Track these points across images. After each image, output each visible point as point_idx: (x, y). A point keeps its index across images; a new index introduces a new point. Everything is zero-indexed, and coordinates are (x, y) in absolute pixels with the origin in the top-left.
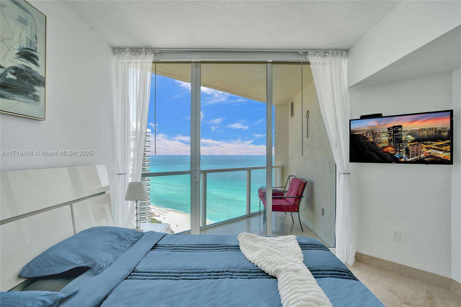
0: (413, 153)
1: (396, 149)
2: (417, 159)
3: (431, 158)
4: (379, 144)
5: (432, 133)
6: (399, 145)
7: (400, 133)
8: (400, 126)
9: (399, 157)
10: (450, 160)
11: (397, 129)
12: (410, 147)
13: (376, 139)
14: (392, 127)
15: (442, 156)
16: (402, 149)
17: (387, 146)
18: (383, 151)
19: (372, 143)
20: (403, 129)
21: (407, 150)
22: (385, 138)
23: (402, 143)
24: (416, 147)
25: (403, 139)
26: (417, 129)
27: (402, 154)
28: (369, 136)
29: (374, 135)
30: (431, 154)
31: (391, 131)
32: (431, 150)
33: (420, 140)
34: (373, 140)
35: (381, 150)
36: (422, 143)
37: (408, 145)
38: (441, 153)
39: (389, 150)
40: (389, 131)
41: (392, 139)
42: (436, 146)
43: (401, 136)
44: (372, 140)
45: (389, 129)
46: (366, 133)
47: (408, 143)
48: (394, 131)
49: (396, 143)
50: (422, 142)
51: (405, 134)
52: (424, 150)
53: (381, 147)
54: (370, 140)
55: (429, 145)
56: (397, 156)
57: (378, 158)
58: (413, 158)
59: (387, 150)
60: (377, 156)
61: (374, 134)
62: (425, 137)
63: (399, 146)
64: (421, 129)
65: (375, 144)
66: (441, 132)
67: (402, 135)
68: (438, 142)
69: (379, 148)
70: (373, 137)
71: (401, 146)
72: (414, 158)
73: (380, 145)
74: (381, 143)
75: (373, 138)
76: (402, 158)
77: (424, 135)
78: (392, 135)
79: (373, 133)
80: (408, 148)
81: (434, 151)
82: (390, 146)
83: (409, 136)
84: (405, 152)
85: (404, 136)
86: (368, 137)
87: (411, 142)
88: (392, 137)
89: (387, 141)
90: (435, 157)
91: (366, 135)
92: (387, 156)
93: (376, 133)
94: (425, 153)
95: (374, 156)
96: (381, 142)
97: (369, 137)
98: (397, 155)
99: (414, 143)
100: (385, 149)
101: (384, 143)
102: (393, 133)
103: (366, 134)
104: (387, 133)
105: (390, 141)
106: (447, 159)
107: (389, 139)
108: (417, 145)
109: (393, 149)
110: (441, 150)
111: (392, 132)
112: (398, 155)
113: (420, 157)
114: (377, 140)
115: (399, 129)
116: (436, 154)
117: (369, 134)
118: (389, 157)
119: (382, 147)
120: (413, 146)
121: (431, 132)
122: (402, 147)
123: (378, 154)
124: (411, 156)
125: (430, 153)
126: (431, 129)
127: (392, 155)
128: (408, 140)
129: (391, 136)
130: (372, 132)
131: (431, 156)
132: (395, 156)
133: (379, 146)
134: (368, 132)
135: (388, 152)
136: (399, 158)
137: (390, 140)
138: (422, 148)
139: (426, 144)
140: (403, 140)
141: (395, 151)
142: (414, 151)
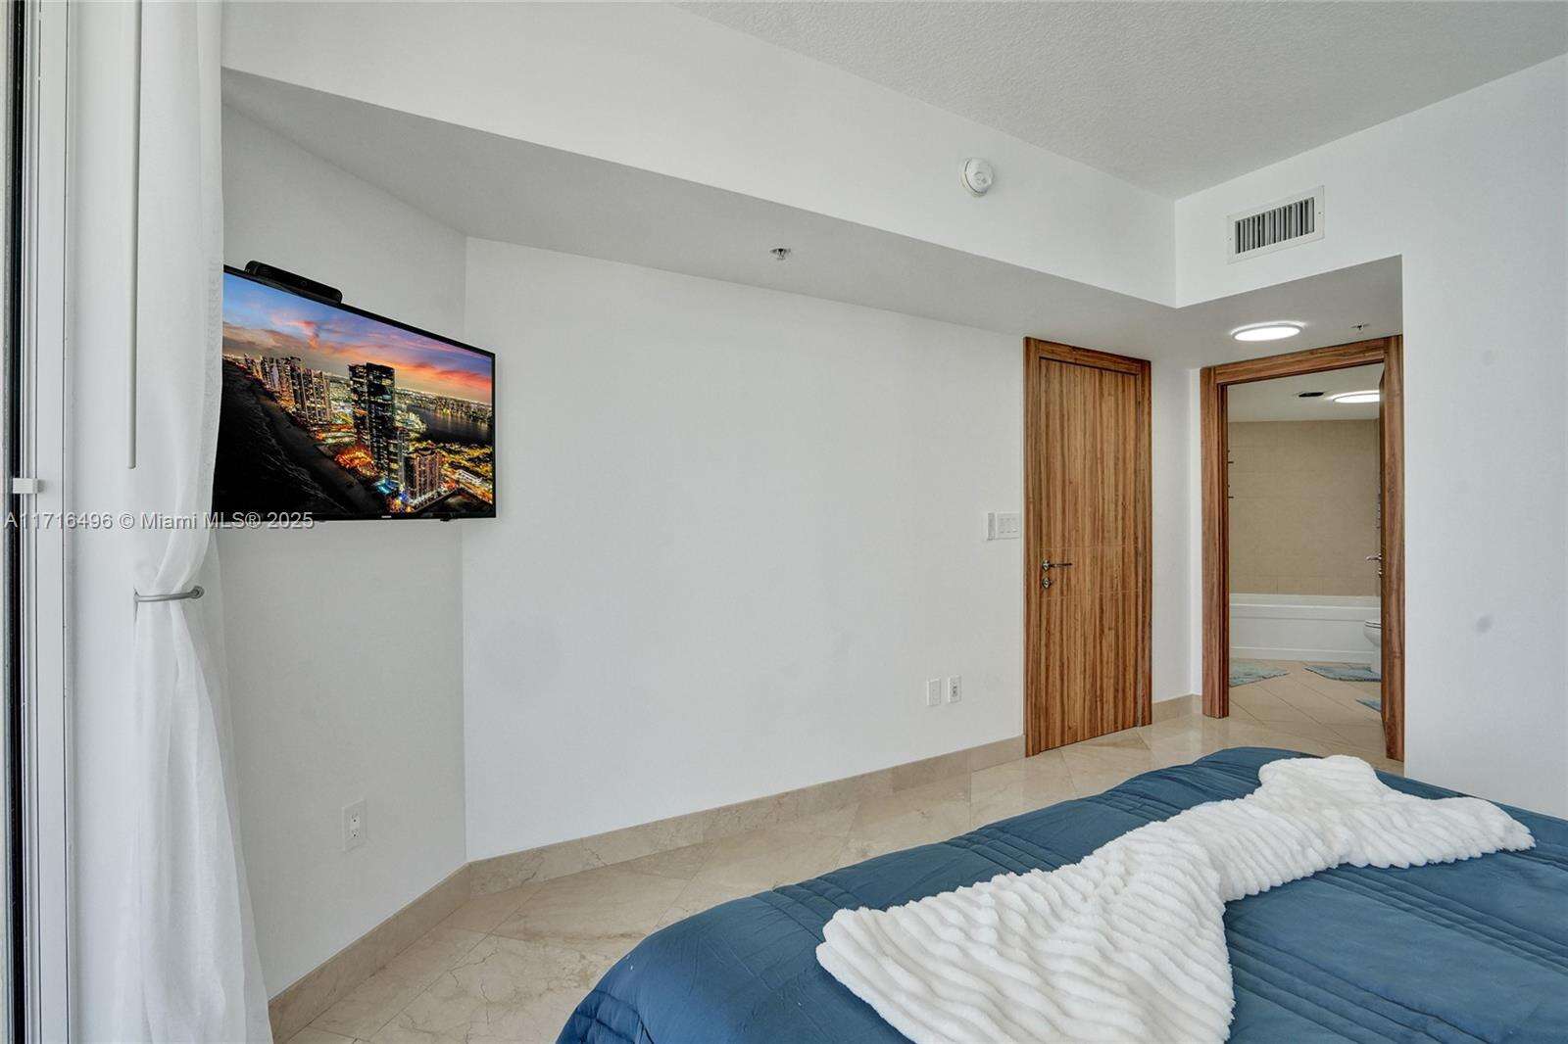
0: (423, 479)
1: (379, 459)
2: (433, 499)
3: (460, 497)
4: (324, 431)
5: (461, 417)
6: (389, 443)
7: (387, 397)
8: (388, 372)
9: (387, 492)
10: (491, 502)
11: (380, 378)
12: (414, 456)
13: (308, 404)
14: (364, 367)
15: (479, 492)
16: (396, 461)
17: (349, 444)
18: (338, 463)
19: (293, 419)
20: (398, 388)
21: (409, 467)
22: (340, 408)
23: (395, 438)
24: (429, 457)
25: (398, 424)
26: (432, 394)
27: (397, 479)
28: (276, 381)
29: (300, 384)
30: (462, 486)
31: (362, 384)
32: (461, 471)
33: (437, 436)
34: (299, 406)
35: (332, 458)
36: (444, 448)
37: (411, 449)
38: (477, 481)
39: (357, 461)
40: (355, 382)
41: (363, 417)
42: (470, 460)
43: (393, 412)
44: (292, 408)
45: (352, 369)
46: (262, 363)
47: (411, 440)
48: (371, 384)
49: (378, 436)
50: (442, 445)
51: (403, 406)
52: (446, 470)
53: (331, 446)
54: (283, 403)
55: (457, 457)
56: (383, 489)
57: (320, 495)
58: (423, 497)
59: (352, 460)
60: (317, 485)
61: (302, 382)
62: (447, 428)
63: (386, 448)
64: (440, 398)
65: (304, 427)
66: (476, 419)
67: (393, 406)
68: (471, 448)
69: (321, 448)
70: (295, 391)
71: (392, 449)
72: (427, 496)
73: (324, 435)
74: (327, 427)
75: (295, 397)
76: (395, 494)
77: (445, 421)
78: (364, 402)
79: (294, 374)
80: (411, 458)
81: (467, 475)
82: (359, 444)
83: (413, 416)
84: (402, 473)
85: (400, 412)
86: (274, 384)
87: (419, 440)
88: (364, 409)
89: (351, 421)
90: (468, 493)
91: (265, 374)
92: (350, 486)
93: (308, 376)
94: (447, 482)
95: (306, 485)
96: (330, 424)
97: (277, 388)
98: (381, 485)
99: (424, 444)
100: (343, 454)
101: (339, 431)
102: (370, 393)
103: (263, 369)
104: (348, 386)
105: (359, 422)
106: (486, 500)
107: (355, 417)
108: (432, 453)
109: (369, 459)
110: (477, 475)
111: (365, 389)
112: (384, 485)
113: (439, 494)
114: (314, 408)
115: (386, 382)
116: (471, 486)
117: (275, 370)
118: (358, 492)
119: (335, 445)
120: (423, 455)
121: (459, 415)
122: (395, 454)
123: (318, 476)
124: (418, 487)
125: (458, 482)
126: (460, 404)
127: (368, 483)
128: (409, 430)
129: (362, 405)
130: (293, 369)
131: (461, 492)
132: (376, 489)
133: (323, 440)
134: (275, 364)
135: (353, 471)
136: (389, 494)
137: (360, 419)
138: (442, 464)
139: (450, 452)
140: (397, 428)
141: (377, 466)
142: (424, 472)
